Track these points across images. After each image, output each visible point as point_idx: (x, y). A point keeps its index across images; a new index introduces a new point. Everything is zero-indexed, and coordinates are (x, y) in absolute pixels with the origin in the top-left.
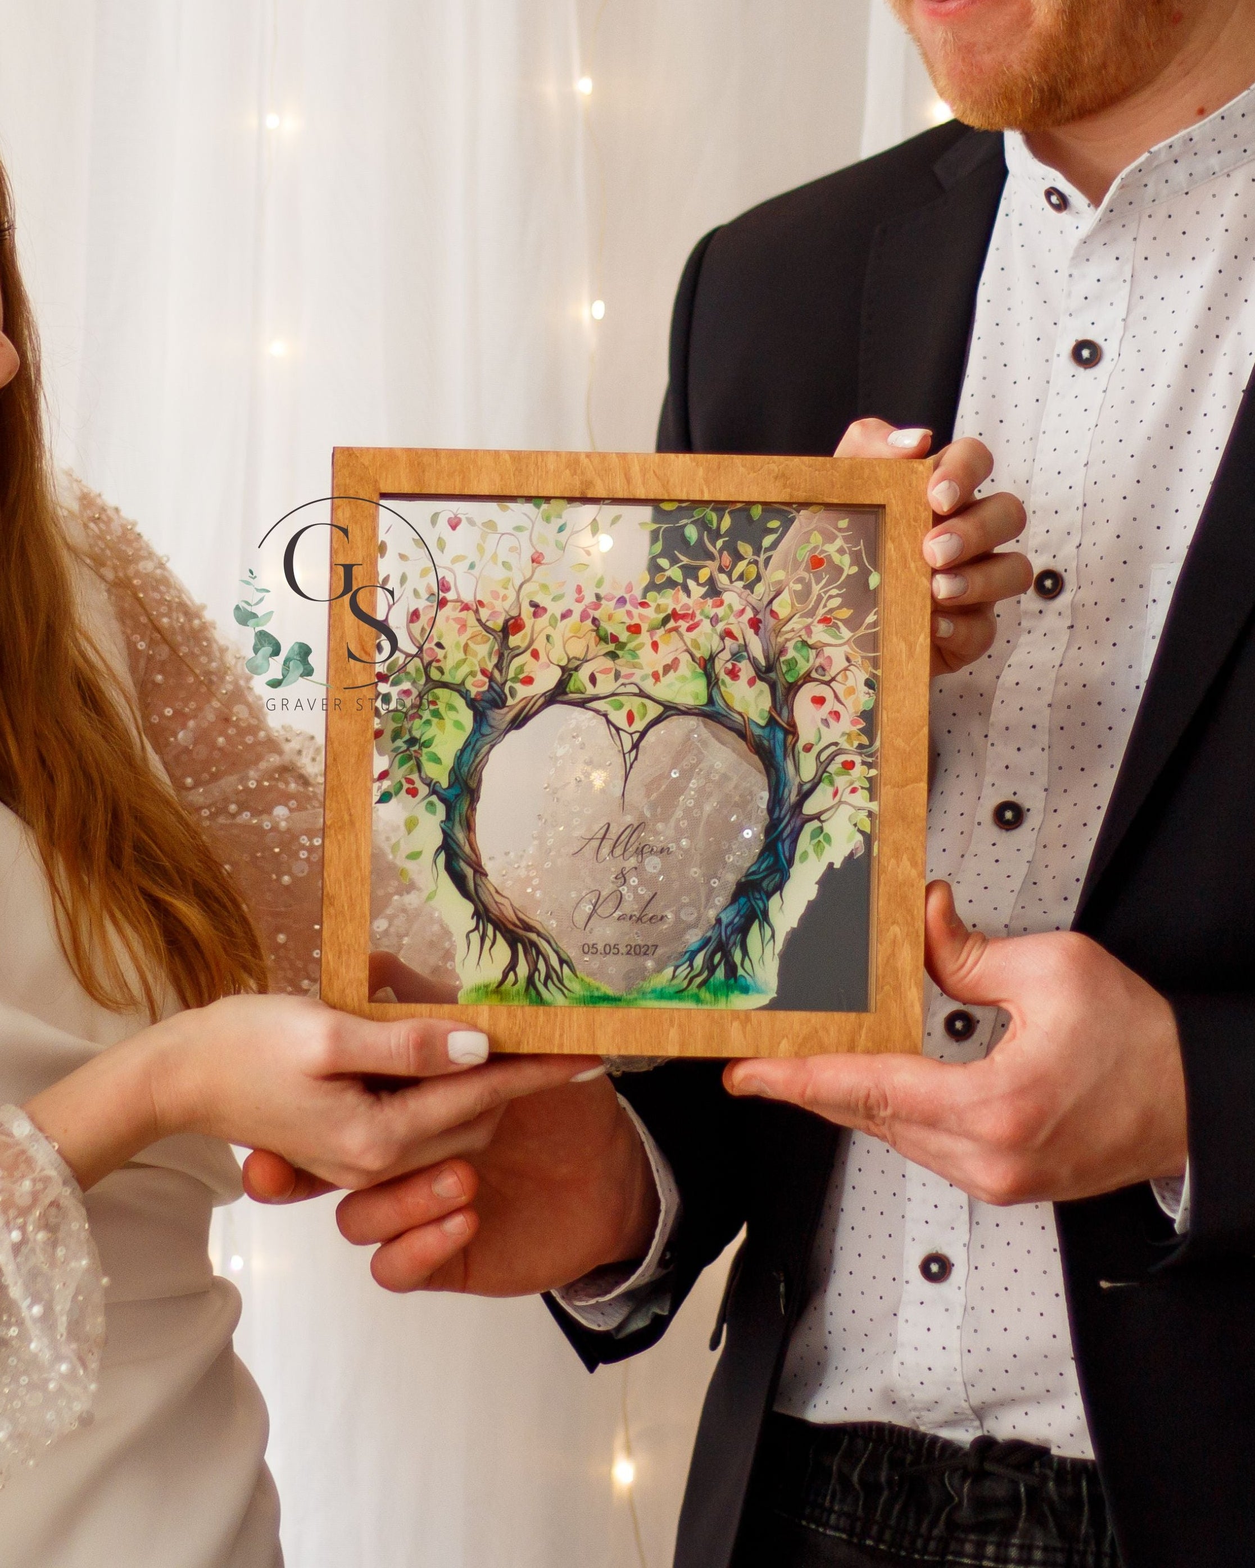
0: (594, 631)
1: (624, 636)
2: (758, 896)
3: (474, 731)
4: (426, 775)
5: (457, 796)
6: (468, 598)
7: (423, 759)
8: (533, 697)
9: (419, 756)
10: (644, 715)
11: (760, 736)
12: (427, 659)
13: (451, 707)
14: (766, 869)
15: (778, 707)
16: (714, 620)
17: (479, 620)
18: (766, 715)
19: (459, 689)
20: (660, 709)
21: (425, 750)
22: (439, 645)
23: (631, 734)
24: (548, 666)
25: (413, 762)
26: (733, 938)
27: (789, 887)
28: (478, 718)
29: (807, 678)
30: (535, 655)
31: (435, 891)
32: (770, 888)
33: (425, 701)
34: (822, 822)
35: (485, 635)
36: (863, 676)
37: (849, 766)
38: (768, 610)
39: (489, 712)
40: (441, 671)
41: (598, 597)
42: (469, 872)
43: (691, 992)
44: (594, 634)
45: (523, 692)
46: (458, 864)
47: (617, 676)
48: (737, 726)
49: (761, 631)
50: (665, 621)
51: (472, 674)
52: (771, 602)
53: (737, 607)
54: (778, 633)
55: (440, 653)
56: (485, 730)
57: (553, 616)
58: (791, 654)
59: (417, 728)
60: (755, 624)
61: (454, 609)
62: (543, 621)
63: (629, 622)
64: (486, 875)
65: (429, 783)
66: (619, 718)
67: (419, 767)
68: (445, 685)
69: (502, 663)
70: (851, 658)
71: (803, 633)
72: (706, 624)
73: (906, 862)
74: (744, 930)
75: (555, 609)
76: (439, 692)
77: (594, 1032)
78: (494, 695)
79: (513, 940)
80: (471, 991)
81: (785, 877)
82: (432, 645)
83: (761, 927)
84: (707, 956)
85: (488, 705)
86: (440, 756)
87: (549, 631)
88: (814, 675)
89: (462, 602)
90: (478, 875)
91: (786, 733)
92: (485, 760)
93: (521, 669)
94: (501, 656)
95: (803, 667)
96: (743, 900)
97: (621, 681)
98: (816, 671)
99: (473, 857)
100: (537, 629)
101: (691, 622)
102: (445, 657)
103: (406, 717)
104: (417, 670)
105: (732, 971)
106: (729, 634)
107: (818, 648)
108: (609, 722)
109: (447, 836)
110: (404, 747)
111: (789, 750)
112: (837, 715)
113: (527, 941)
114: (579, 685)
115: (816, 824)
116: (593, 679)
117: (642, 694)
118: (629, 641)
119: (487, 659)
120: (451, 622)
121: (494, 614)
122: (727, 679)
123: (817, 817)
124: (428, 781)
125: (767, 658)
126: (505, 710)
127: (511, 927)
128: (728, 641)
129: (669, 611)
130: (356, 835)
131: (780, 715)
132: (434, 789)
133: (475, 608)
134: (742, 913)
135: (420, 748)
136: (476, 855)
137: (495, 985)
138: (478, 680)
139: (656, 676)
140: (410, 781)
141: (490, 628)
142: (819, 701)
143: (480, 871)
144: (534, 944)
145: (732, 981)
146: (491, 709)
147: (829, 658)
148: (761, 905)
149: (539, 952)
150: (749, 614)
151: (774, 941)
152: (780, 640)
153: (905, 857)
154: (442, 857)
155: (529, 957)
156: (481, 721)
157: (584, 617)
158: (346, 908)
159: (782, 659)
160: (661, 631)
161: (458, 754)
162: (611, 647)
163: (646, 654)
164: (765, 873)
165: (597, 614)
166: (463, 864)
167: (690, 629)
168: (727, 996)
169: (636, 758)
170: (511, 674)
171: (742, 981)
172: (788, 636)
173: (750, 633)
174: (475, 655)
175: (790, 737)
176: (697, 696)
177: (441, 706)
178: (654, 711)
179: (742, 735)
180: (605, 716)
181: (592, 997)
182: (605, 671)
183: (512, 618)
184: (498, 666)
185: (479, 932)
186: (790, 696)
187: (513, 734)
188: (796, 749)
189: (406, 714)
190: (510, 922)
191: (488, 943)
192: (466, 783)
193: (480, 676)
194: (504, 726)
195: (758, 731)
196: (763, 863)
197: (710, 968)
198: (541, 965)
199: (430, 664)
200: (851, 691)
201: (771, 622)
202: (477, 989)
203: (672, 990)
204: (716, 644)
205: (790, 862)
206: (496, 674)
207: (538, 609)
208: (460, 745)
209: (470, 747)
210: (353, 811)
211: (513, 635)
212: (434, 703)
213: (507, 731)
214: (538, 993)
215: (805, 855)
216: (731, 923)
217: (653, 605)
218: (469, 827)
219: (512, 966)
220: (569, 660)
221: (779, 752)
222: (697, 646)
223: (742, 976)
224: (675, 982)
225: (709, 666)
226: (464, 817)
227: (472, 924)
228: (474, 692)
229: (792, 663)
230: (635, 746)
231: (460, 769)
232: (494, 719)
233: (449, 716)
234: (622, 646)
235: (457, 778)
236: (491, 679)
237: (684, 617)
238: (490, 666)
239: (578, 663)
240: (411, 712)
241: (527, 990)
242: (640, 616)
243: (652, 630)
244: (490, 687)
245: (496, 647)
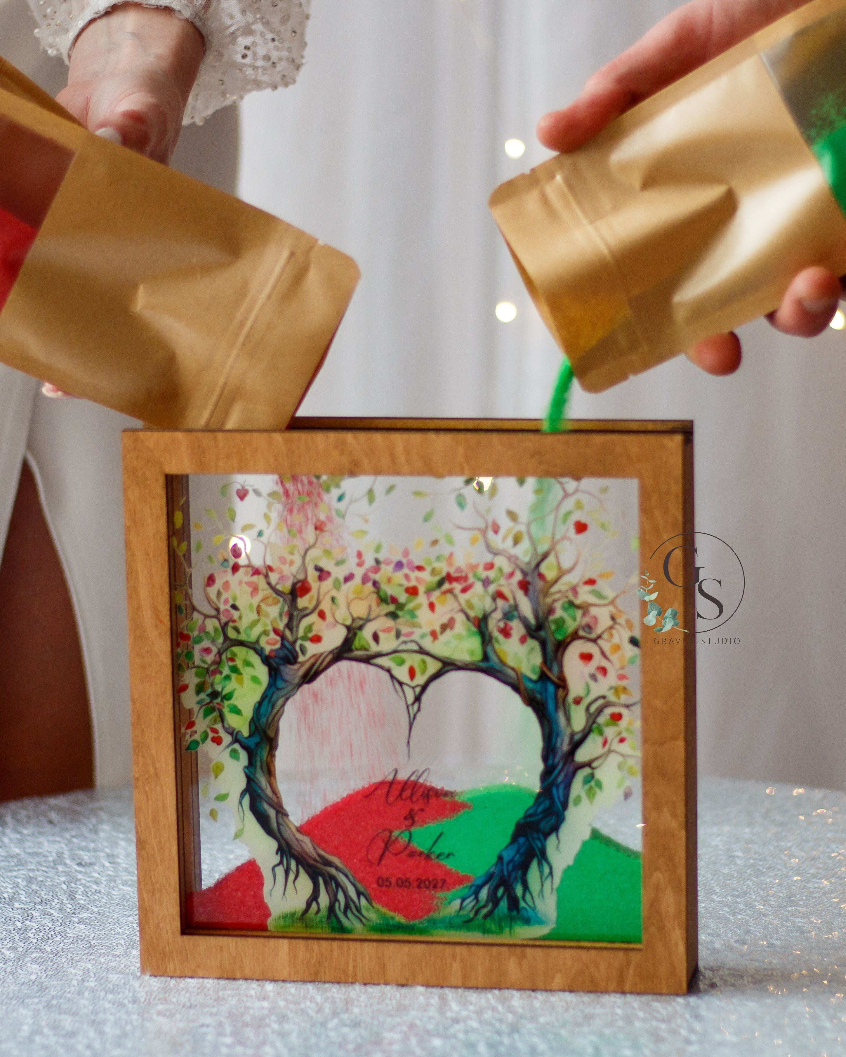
0: (374, 592)
1: (403, 598)
2: (535, 836)
3: (270, 686)
4: (229, 725)
5: (257, 744)
6: (258, 562)
7: (226, 711)
8: (321, 654)
9: (221, 708)
10: (424, 671)
11: (533, 690)
12: (224, 619)
13: (248, 664)
14: (544, 811)
15: (549, 663)
16: (486, 582)
17: (269, 584)
18: (538, 670)
19: (254, 647)
20: (438, 665)
21: (226, 703)
22: (234, 607)
23: (413, 688)
24: (334, 626)
25: (216, 714)
26: (514, 874)
27: (564, 829)
28: (273, 673)
29: (575, 636)
30: (322, 615)
31: (242, 829)
32: (547, 829)
33: (224, 657)
34: (593, 768)
35: (274, 598)
36: (627, 635)
37: (617, 717)
38: (536, 572)
39: (283, 668)
40: (237, 630)
41: (377, 561)
42: (272, 813)
43: (477, 923)
44: (375, 596)
45: (312, 649)
46: (261, 805)
47: (398, 634)
48: (510, 680)
49: (531, 592)
50: (440, 583)
51: (265, 633)
52: (538, 565)
53: (507, 569)
54: (546, 594)
55: (235, 614)
56: (280, 684)
57: (337, 580)
58: (559, 613)
59: (218, 683)
60: (524, 586)
61: (246, 574)
62: (328, 584)
63: (407, 584)
64: (287, 815)
65: (231, 732)
66: (402, 673)
67: (222, 718)
68: (241, 643)
69: (292, 624)
70: (616, 617)
71: (570, 594)
72: (478, 588)
73: (666, 813)
74: (524, 867)
75: (338, 573)
76: (236, 649)
77: (384, 965)
78: (286, 651)
79: (314, 874)
80: (279, 918)
81: (560, 819)
82: (228, 607)
83: (540, 864)
84: (492, 889)
85: (281, 662)
86: (240, 707)
87: (334, 593)
88: (581, 633)
89: (253, 567)
90: (280, 815)
91: (557, 686)
92: (281, 711)
93: (309, 628)
94: (291, 617)
95: (571, 626)
96: (522, 840)
97: (402, 639)
98: (583, 628)
99: (275, 799)
100: (323, 591)
101: (464, 585)
102: (240, 618)
103: (207, 673)
104: (216, 630)
105: (514, 903)
106: (499, 595)
107: (584, 608)
108: (392, 677)
109: (250, 780)
110: (208, 700)
111: (561, 703)
112: (604, 671)
113: (326, 874)
114: (363, 643)
115: (587, 771)
116: (376, 637)
117: (422, 651)
118: (408, 601)
119: (278, 619)
120: (244, 585)
121: (282, 578)
122: (500, 637)
123: (589, 764)
124: (231, 731)
125: (536, 617)
126: (297, 666)
127: (311, 862)
128: (500, 602)
129: (444, 574)
130: (162, 787)
131: (550, 670)
132: (236, 738)
133: (265, 572)
134: (522, 850)
135: (222, 701)
136: (278, 797)
137: (300, 913)
138: (271, 639)
139: (434, 635)
140: (215, 731)
141: (279, 591)
142: (587, 657)
143: (281, 812)
144: (333, 878)
145: (515, 913)
146: (282, 665)
147: (595, 619)
148: (539, 843)
149: (338, 885)
150: (518, 576)
151: (552, 877)
152: (549, 600)
153: (666, 809)
154: (247, 799)
155: (329, 889)
156: (276, 674)
157: (365, 579)
158: (156, 852)
159: (551, 618)
160: (436, 594)
161: (257, 705)
162: (392, 608)
163: (424, 614)
164: (541, 816)
165: (377, 577)
166: (266, 806)
167: (464, 591)
168: (511, 927)
169: (419, 710)
170: (301, 633)
171: (524, 913)
172: (556, 596)
173: (520, 594)
174: (267, 615)
175: (560, 692)
176: (472, 653)
177: (239, 663)
178: (433, 666)
179: (516, 688)
180: (389, 671)
181: (387, 925)
182: (387, 630)
183: (299, 581)
184: (288, 626)
185: (283, 866)
186: (559, 654)
187: (305, 687)
188: (567, 704)
189: (207, 669)
190: (311, 857)
191: (292, 876)
192: (265, 732)
193: (272, 636)
194: (296, 681)
195: (530, 686)
196: (540, 805)
197: (494, 900)
198: (341, 897)
199: (226, 624)
200: (617, 648)
201: (539, 584)
202: (285, 917)
203: (459, 921)
204: (488, 604)
205: (565, 805)
206: (288, 633)
207: (322, 574)
208: (257, 698)
209: (267, 700)
210: (158, 765)
211: (302, 596)
212: (232, 660)
213: (300, 685)
214: (339, 921)
215: (578, 800)
216: (512, 860)
217: (429, 569)
218: (270, 772)
219: (315, 897)
220: (354, 620)
221: (551, 705)
222: (471, 606)
223: (524, 908)
224: (462, 913)
225: (483, 625)
226: (264, 764)
227: (277, 859)
228: (268, 649)
229: (560, 623)
230: (418, 699)
231: (259, 720)
232: (287, 674)
233: (247, 672)
234: (401, 607)
235: (256, 728)
236: (283, 638)
237: (457, 579)
238: (281, 626)
239: (361, 622)
240: (212, 668)
241: (329, 917)
242: (418, 579)
243: (429, 592)
244: (282, 645)
245: (286, 608)
